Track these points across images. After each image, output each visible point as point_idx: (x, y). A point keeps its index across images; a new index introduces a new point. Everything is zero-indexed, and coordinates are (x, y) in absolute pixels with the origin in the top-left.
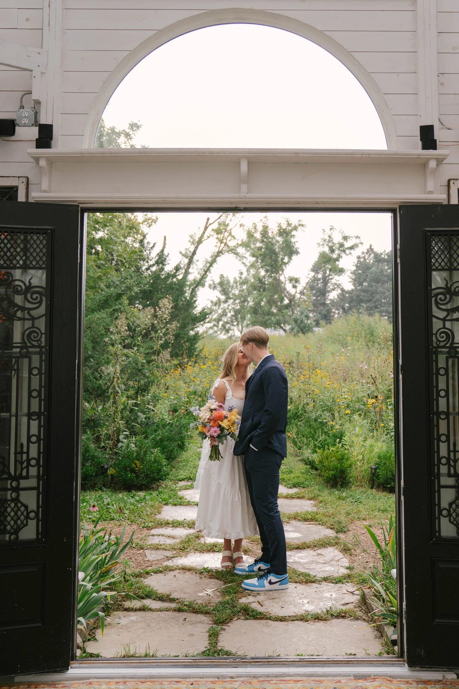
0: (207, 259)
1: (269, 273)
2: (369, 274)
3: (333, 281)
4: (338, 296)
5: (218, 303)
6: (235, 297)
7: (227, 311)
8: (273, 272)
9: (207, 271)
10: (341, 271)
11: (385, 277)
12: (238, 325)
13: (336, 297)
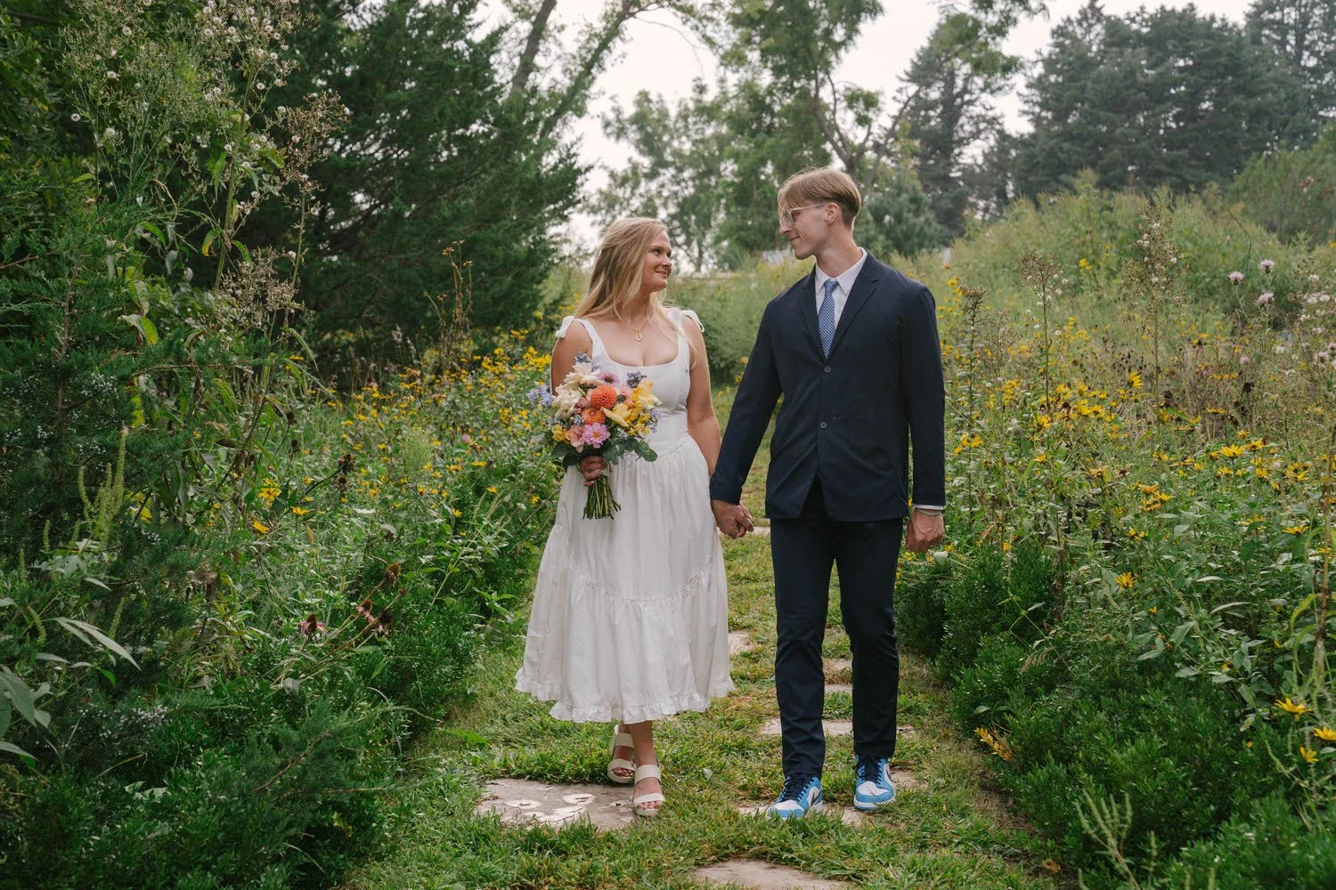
0: (590, 26)
1: (784, 79)
2: (1090, 85)
3: (976, 110)
4: (985, 155)
5: (630, 178)
6: (682, 161)
7: (658, 202)
8: (795, 76)
9: (591, 62)
11: (1140, 91)
12: (688, 243)
13: (980, 160)
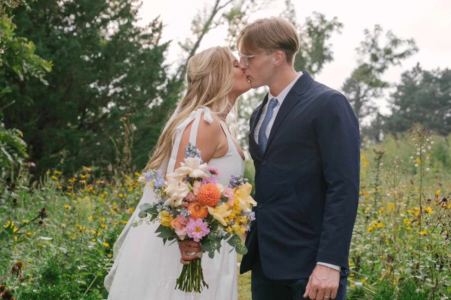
4: (372, 123)
10: (385, 85)
11: (437, 100)
13: (369, 124)
